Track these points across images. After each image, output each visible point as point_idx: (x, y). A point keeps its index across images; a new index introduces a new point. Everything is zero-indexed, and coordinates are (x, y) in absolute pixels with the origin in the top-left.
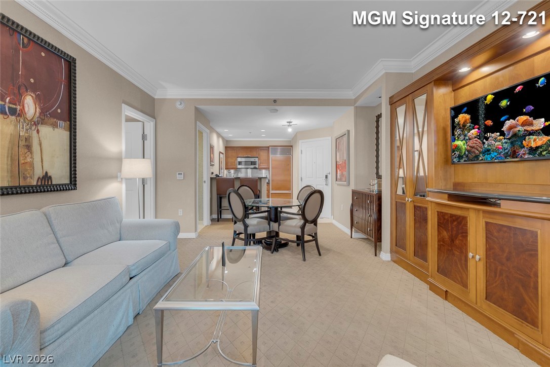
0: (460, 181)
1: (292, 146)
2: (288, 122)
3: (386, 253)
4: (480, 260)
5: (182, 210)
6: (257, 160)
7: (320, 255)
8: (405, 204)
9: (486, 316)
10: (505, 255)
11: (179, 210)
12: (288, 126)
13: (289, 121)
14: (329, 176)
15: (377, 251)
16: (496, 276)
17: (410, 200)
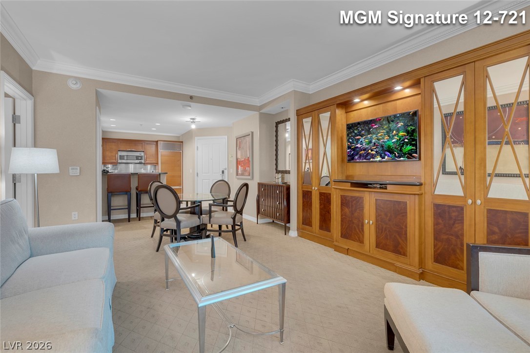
0: (350, 174)
1: (182, 142)
2: (191, 119)
3: (294, 231)
4: (372, 224)
5: (77, 213)
6: (142, 154)
7: (245, 240)
8: (311, 192)
9: (376, 258)
10: (388, 218)
11: (73, 213)
12: (192, 122)
13: (193, 117)
14: (226, 172)
15: (287, 231)
16: (382, 232)
17: (316, 188)
